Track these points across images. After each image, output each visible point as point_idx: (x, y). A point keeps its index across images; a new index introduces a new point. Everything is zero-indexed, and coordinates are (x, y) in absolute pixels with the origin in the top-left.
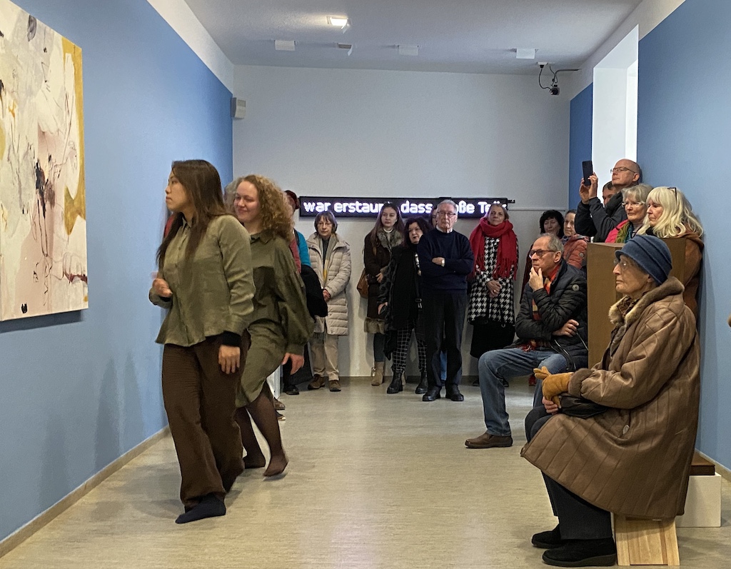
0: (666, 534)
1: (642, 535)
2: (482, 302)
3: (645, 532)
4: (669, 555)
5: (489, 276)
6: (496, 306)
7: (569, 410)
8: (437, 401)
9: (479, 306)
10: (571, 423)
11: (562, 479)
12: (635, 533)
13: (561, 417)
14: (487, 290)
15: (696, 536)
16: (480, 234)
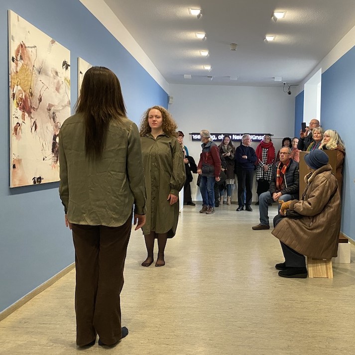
0: (328, 266)
1: (319, 266)
2: (261, 173)
3: (319, 264)
4: (329, 274)
5: (264, 164)
6: (266, 175)
7: (289, 216)
8: (242, 211)
9: (260, 175)
10: (290, 221)
11: (287, 243)
12: (315, 265)
13: (286, 219)
14: (264, 169)
15: (340, 267)
16: (261, 147)
